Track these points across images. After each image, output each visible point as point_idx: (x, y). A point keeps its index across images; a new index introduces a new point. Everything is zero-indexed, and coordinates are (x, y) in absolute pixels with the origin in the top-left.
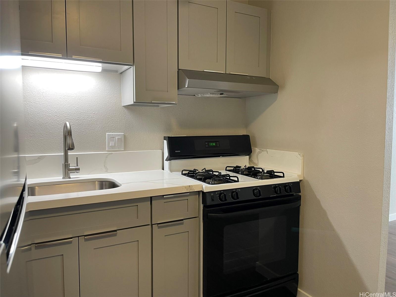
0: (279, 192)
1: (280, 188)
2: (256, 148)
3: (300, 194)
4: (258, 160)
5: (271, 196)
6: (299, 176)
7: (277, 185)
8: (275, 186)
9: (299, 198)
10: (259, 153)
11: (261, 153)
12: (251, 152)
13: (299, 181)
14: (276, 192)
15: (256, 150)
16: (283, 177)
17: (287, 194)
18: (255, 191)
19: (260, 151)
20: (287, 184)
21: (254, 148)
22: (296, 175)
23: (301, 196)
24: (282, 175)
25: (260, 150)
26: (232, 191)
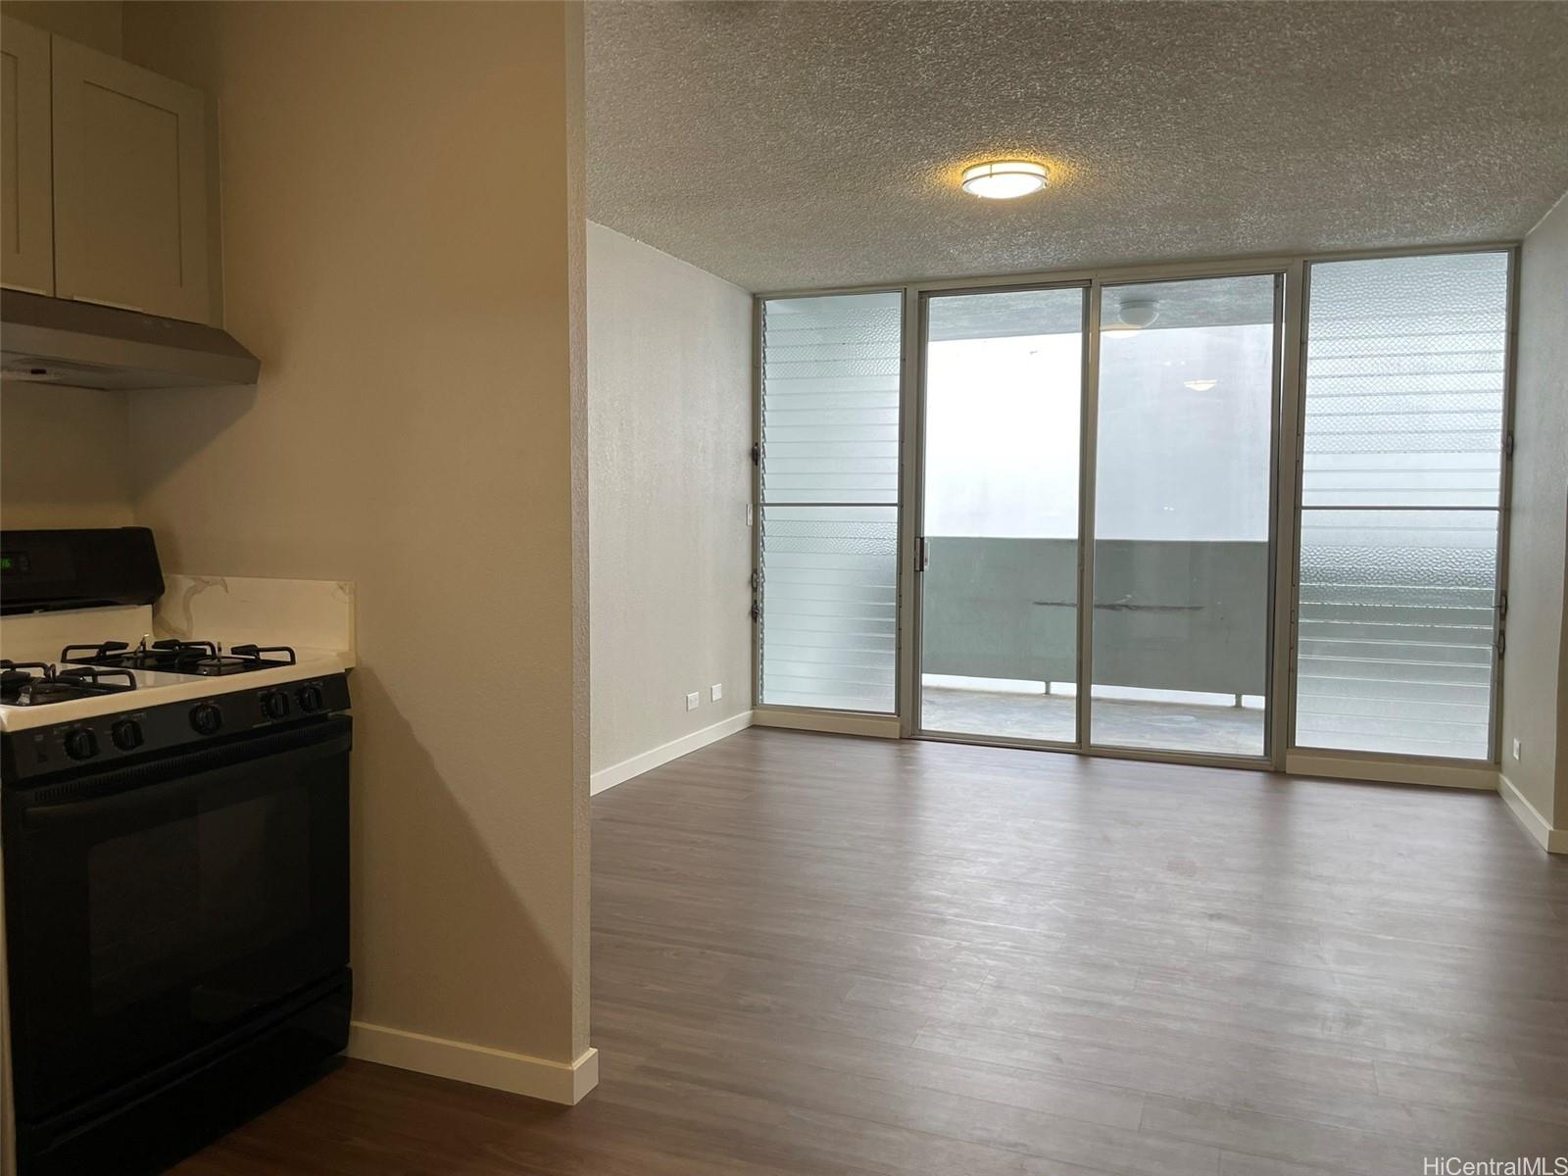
0: (281, 710)
1: (285, 697)
2: (181, 576)
3: (347, 712)
4: (189, 619)
5: (255, 726)
6: (341, 655)
7: (274, 690)
8: (267, 694)
9: (347, 725)
10: (194, 591)
11: (200, 592)
12: (161, 590)
13: (343, 671)
14: (272, 714)
15: (180, 583)
16: (293, 662)
17: (308, 714)
18: (201, 715)
19: (195, 586)
20: (306, 684)
21: (174, 575)
22: (334, 654)
23: (351, 718)
24: (285, 656)
25: (194, 579)
26: (114, 721)
